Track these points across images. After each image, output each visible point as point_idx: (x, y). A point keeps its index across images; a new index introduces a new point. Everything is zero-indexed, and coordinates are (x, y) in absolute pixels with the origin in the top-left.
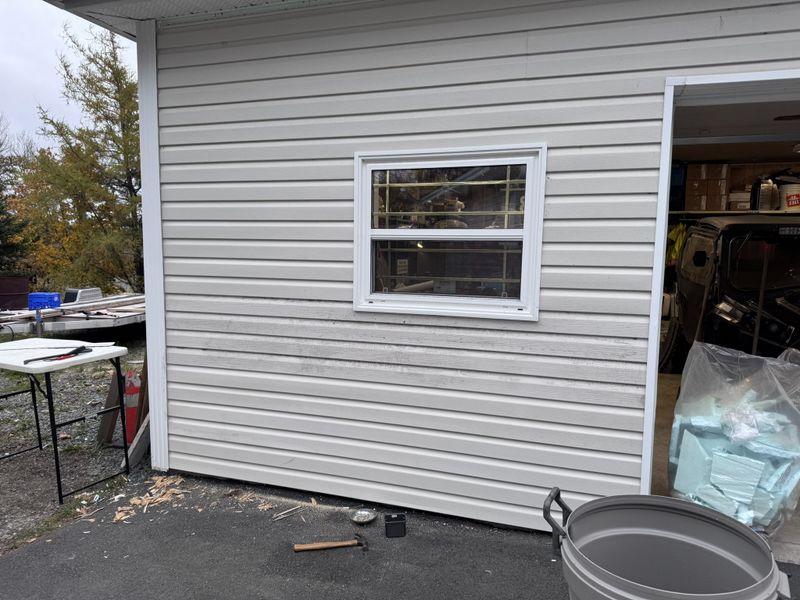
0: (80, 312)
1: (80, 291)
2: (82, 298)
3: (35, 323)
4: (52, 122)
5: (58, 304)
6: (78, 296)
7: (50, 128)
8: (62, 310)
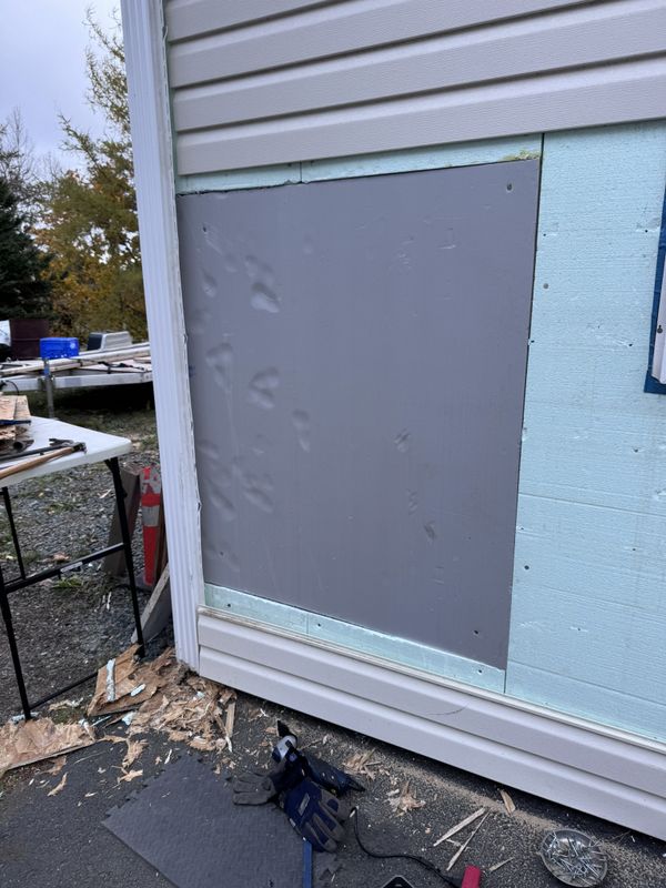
0: (100, 363)
1: (105, 336)
2: (107, 345)
3: (43, 377)
4: (75, 134)
5: (76, 352)
6: (103, 342)
7: (75, 142)
8: (79, 361)
